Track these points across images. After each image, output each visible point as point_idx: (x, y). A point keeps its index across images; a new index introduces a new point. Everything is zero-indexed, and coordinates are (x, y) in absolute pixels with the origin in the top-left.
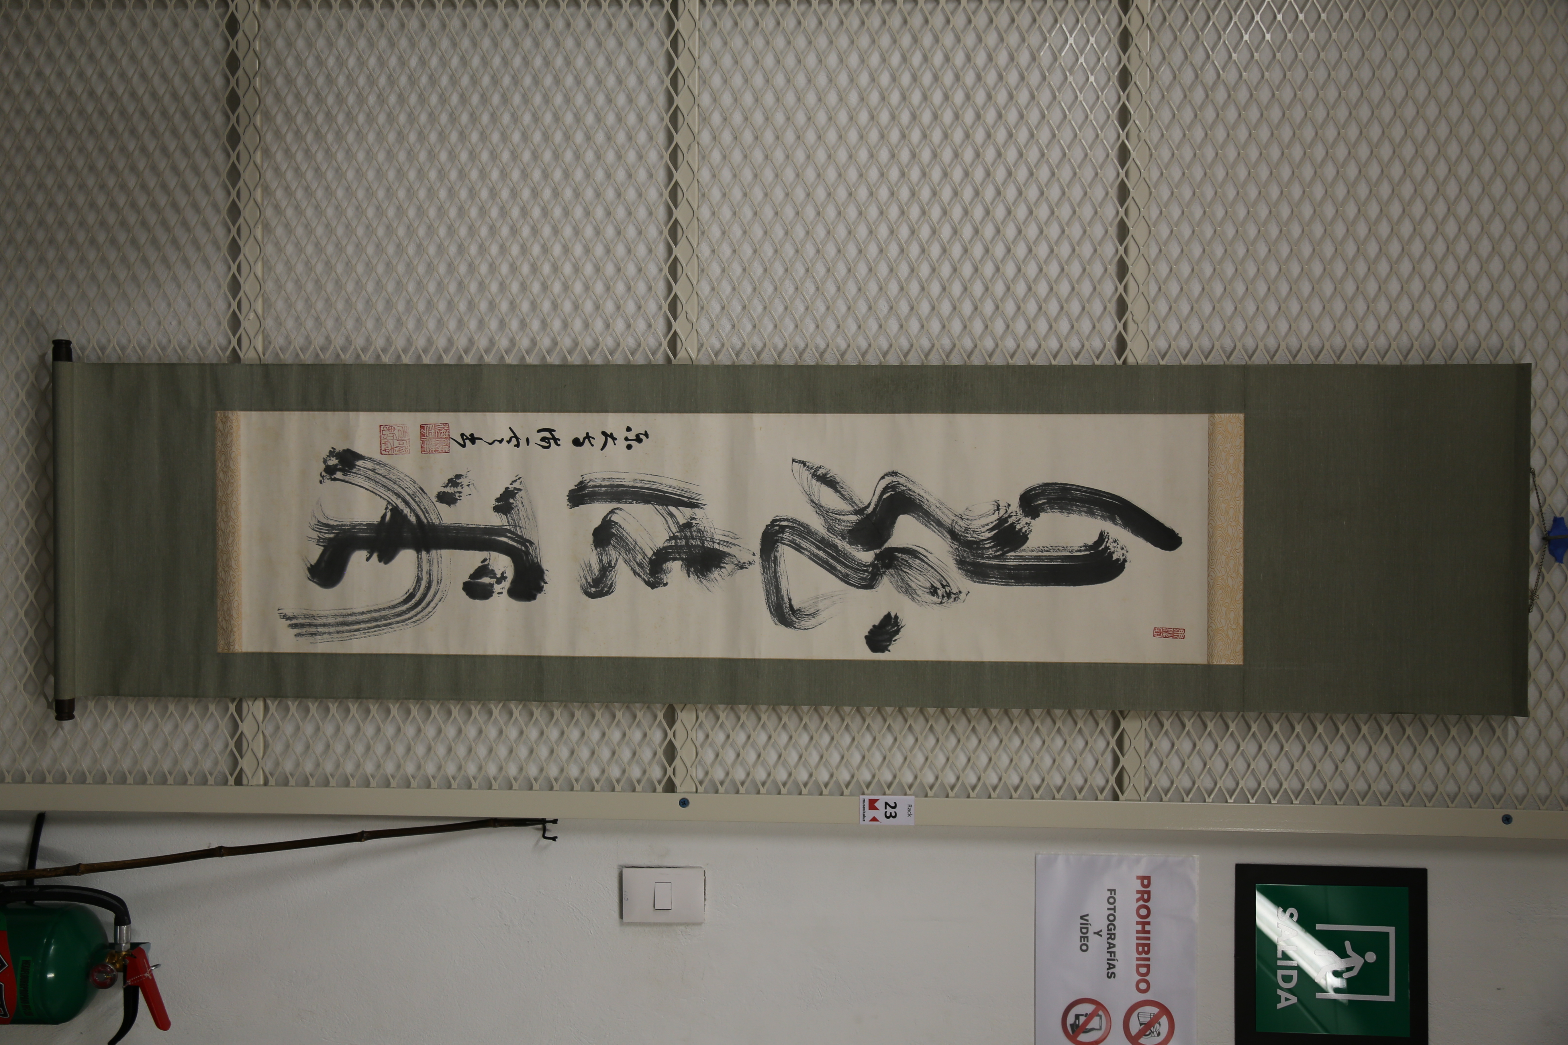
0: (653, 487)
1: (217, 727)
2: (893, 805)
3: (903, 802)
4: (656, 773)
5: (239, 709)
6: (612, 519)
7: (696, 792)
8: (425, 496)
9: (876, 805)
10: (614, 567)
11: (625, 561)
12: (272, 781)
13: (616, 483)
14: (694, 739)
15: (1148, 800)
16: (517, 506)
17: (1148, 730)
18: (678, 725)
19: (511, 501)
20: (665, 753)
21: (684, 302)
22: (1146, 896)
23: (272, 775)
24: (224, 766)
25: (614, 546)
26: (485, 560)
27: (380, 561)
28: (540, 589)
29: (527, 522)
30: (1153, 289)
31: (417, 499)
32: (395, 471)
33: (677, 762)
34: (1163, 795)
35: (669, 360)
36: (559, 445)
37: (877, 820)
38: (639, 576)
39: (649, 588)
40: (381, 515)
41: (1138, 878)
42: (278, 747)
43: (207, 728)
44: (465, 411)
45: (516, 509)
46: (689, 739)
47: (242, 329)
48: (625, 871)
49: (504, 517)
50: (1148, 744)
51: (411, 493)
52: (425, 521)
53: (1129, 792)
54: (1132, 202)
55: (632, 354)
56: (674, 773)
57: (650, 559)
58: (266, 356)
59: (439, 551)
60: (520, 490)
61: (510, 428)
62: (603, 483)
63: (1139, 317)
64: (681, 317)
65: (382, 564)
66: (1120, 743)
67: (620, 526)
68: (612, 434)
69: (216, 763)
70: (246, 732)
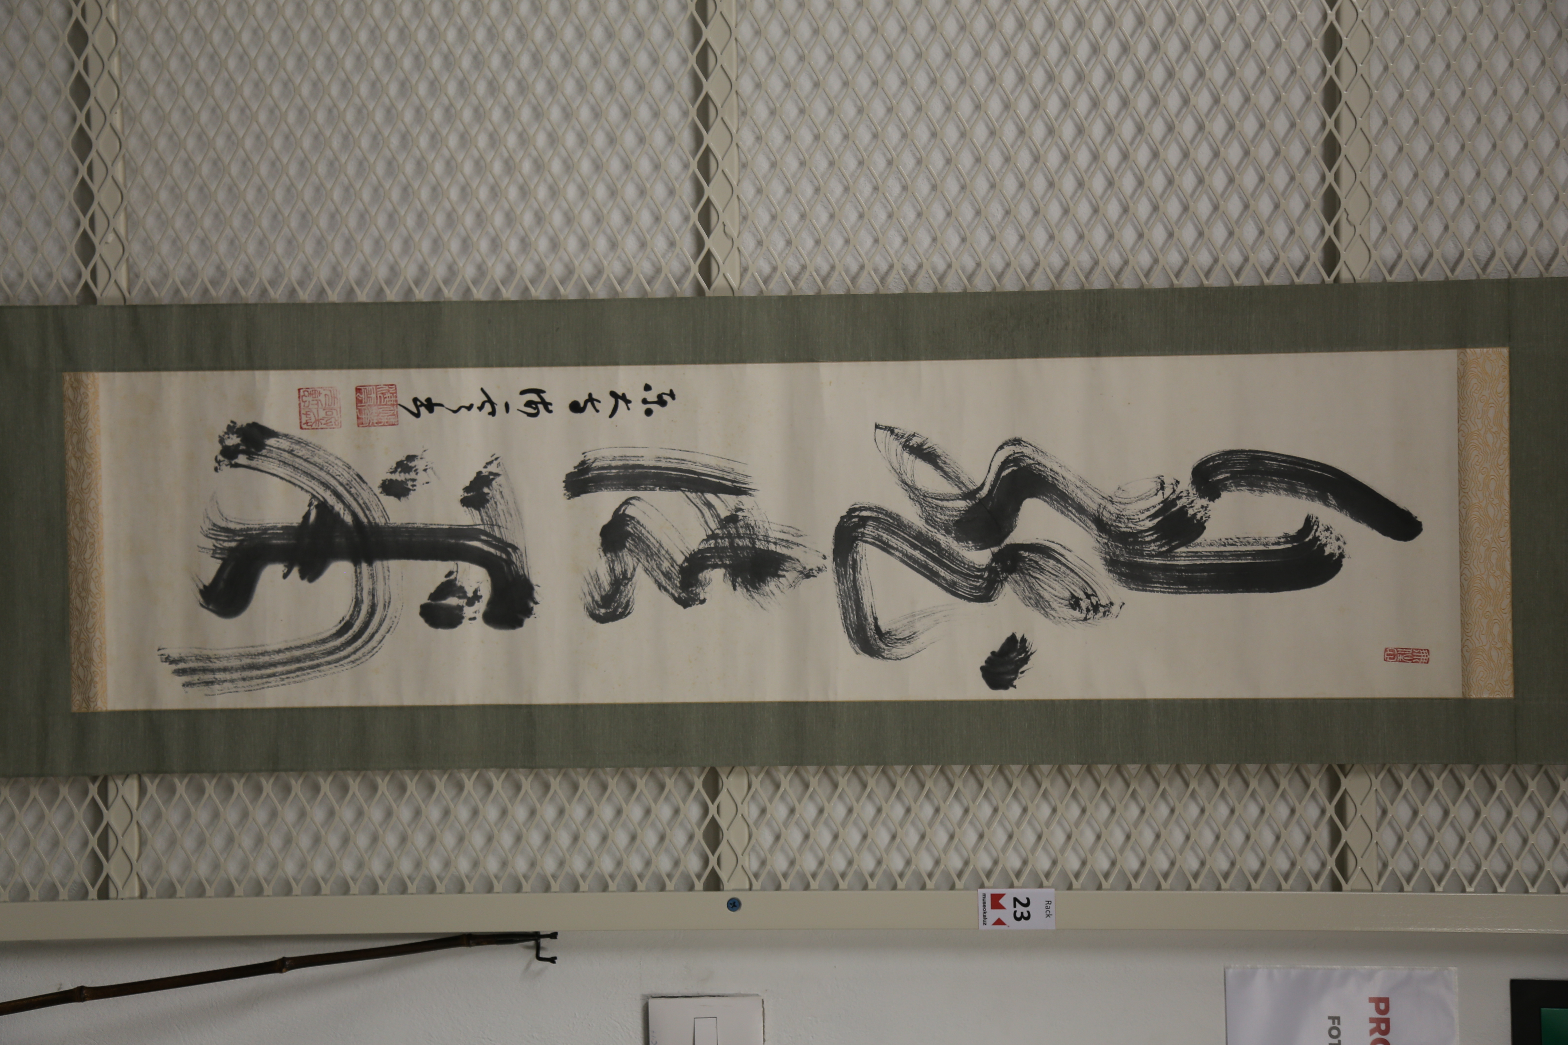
0: (684, 467)
1: (71, 817)
2: (1025, 902)
3: (1038, 897)
4: (693, 864)
5: (103, 792)
6: (627, 512)
7: (751, 889)
8: (364, 486)
9: (1002, 901)
10: (630, 579)
11: (646, 570)
12: (152, 892)
13: (631, 463)
14: (746, 816)
15: (1383, 890)
16: (493, 497)
17: (1380, 790)
18: (723, 797)
19: (486, 490)
20: (706, 836)
21: (720, 210)
22: (1383, 1026)
23: (152, 883)
24: (82, 871)
25: (630, 550)
26: (450, 573)
27: (302, 577)
28: (529, 612)
29: (509, 519)
30: (1375, 177)
31: (353, 491)
32: (321, 453)
33: (723, 848)
34: (1404, 883)
35: (700, 291)
36: (550, 412)
37: (1003, 924)
38: (666, 590)
39: (680, 607)
40: (303, 513)
41: (1371, 1000)
42: (159, 843)
43: (56, 818)
44: (419, 366)
45: (492, 502)
46: (739, 815)
47: (96, 258)
48: (652, 1003)
49: (476, 513)
50: (1379, 812)
51: (345, 482)
52: (365, 520)
53: (1356, 879)
54: (1346, 54)
55: (649, 283)
56: (719, 863)
57: (681, 567)
58: (134, 293)
59: (385, 563)
60: (497, 475)
61: (482, 390)
62: (614, 464)
63: (1355, 217)
64: (717, 231)
65: (305, 582)
66: (1341, 810)
67: (638, 522)
68: (624, 395)
69: (69, 869)
70: (114, 824)
